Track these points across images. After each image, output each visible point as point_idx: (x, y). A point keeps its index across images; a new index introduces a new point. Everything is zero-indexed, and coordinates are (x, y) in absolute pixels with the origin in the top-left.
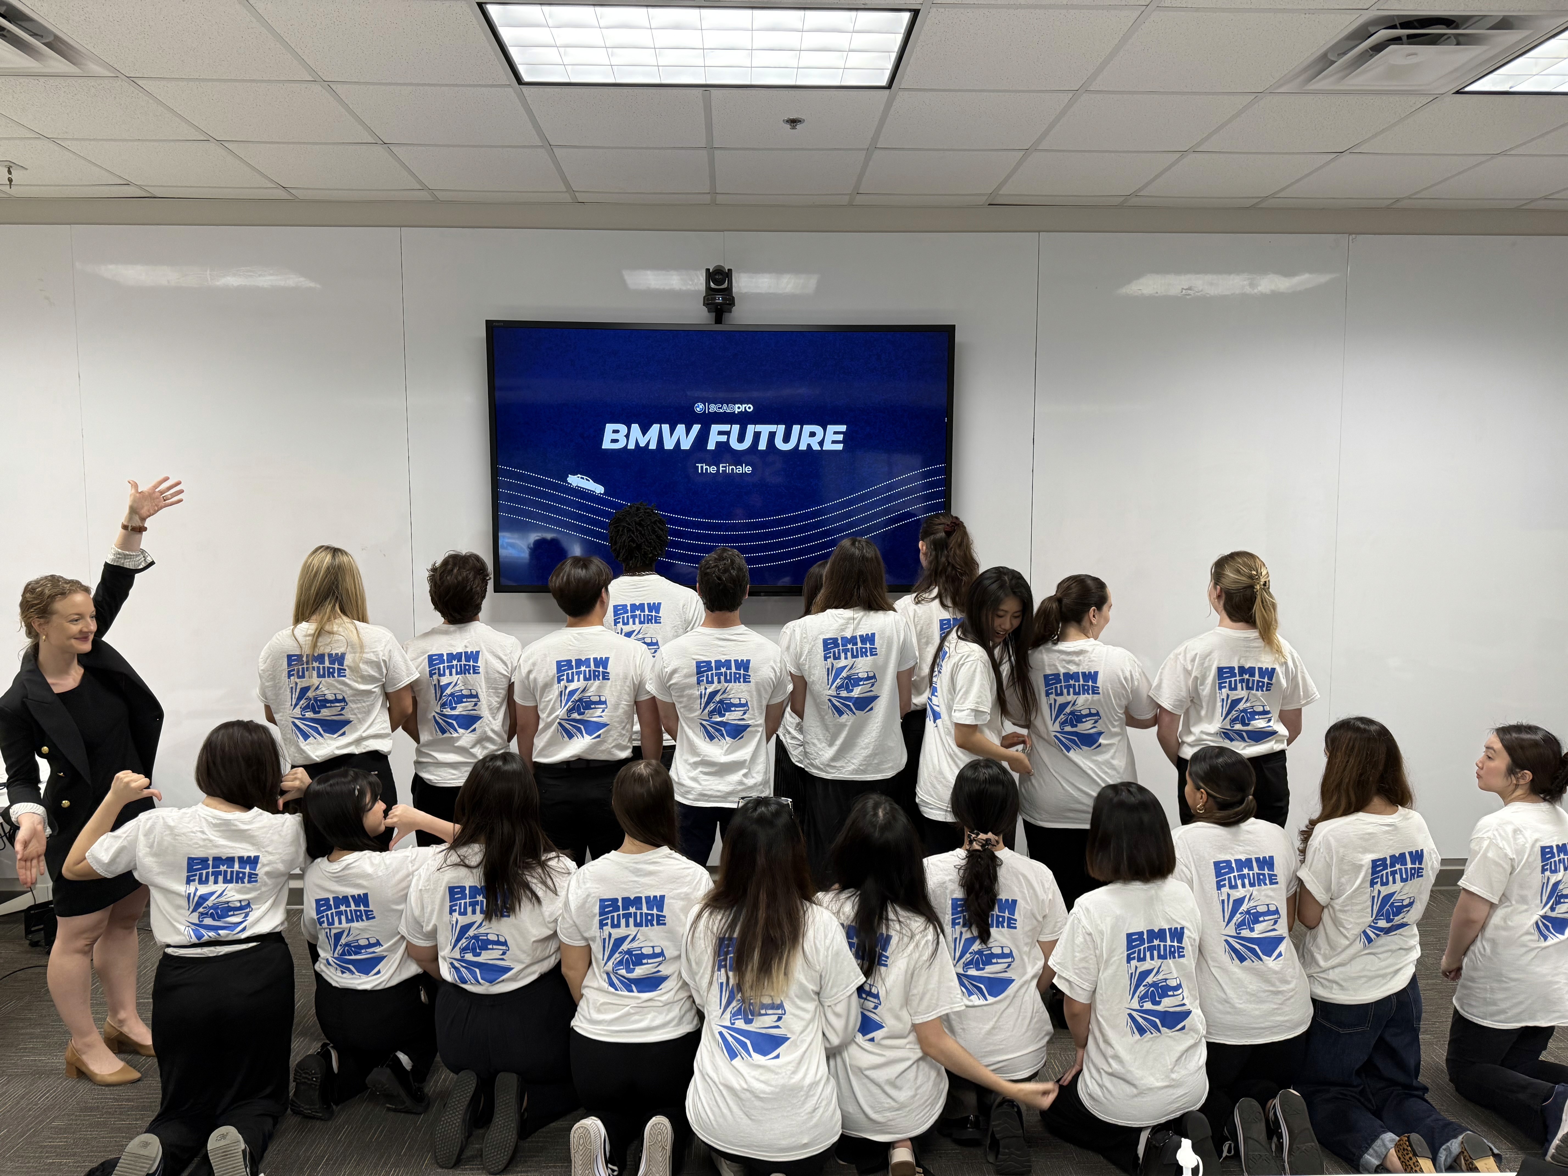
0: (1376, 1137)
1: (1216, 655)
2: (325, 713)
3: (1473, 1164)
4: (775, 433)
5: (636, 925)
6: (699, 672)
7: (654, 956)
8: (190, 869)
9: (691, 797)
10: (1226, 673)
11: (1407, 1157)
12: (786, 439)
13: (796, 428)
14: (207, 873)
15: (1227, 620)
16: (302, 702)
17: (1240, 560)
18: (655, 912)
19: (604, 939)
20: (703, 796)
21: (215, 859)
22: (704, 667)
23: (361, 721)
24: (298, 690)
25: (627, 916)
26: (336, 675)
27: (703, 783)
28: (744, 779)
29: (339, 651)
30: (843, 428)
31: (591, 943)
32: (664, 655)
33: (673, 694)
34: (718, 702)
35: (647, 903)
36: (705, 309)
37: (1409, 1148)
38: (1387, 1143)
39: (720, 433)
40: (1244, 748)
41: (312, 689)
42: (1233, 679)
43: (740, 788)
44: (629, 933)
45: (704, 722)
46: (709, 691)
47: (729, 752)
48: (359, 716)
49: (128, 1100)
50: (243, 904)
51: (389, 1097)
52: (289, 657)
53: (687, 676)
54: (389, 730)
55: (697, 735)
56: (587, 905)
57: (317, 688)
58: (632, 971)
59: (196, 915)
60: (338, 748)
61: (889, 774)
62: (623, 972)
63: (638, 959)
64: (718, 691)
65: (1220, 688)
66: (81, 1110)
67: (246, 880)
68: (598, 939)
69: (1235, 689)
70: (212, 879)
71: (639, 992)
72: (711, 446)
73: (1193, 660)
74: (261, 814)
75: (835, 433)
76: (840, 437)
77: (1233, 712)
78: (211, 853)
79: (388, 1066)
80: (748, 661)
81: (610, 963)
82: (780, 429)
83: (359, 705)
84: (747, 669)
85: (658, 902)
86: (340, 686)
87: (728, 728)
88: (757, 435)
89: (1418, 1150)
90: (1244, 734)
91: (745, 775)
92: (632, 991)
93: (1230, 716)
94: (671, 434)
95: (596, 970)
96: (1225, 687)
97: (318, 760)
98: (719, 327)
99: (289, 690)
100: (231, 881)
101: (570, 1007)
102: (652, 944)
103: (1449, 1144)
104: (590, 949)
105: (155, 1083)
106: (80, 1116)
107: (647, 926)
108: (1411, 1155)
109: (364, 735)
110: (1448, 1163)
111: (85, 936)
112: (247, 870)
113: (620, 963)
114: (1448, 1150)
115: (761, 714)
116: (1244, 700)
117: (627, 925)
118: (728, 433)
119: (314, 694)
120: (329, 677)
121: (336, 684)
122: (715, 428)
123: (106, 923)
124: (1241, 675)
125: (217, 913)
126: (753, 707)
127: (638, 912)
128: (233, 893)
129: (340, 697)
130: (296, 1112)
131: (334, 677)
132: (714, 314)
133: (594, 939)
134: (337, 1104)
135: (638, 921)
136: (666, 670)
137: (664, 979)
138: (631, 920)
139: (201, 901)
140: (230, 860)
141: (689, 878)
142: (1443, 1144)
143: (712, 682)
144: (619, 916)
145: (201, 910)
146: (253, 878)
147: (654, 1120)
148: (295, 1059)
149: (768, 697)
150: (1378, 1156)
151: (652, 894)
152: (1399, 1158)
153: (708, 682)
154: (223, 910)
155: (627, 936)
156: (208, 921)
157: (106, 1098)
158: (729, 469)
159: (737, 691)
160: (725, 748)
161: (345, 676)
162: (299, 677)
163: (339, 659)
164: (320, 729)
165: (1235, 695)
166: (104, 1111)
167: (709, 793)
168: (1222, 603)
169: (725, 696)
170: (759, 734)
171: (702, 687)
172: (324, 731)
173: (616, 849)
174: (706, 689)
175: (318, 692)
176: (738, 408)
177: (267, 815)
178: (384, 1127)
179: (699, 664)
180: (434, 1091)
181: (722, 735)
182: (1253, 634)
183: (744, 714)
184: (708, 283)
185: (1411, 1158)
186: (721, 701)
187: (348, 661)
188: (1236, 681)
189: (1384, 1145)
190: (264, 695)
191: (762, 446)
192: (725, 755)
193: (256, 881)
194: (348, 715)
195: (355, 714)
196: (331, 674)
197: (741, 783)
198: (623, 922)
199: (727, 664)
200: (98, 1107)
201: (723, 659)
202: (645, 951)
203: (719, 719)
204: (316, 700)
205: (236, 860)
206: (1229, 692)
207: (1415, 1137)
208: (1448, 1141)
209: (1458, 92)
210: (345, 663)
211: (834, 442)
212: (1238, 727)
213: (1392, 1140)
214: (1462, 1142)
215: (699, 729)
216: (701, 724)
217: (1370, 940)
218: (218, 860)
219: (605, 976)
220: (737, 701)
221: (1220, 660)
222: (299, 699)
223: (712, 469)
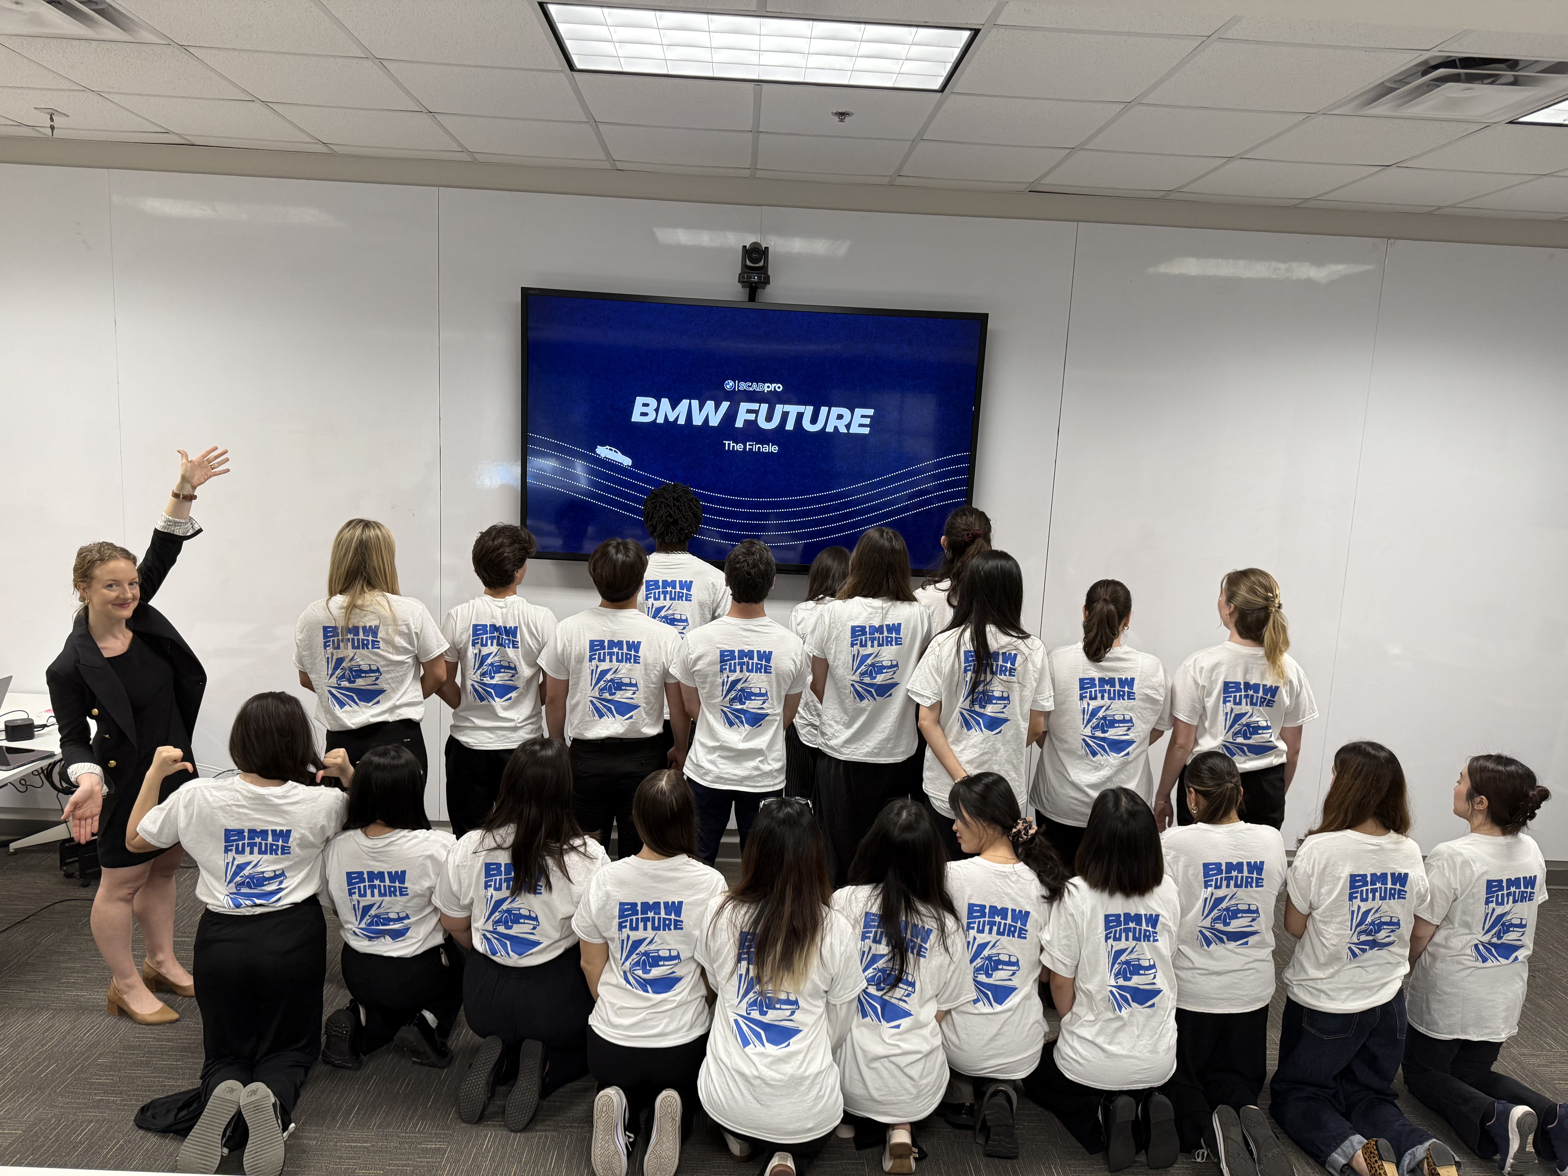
0: (1346, 1138)
1: (1223, 669)
2: (360, 683)
3: (1435, 1170)
4: (803, 414)
5: (654, 928)
6: (722, 660)
7: (671, 958)
8: (227, 840)
9: (708, 778)
10: (1232, 687)
11: (1373, 1160)
12: (814, 420)
13: (824, 410)
14: (243, 845)
15: (1237, 637)
16: (337, 672)
17: (1253, 579)
18: (673, 917)
19: (623, 941)
20: (719, 779)
21: (250, 831)
22: (727, 656)
23: (394, 691)
24: (334, 660)
25: (645, 920)
26: (370, 646)
27: (721, 766)
28: (761, 765)
29: (373, 623)
30: (870, 412)
31: (609, 942)
32: (689, 642)
33: (697, 679)
34: (740, 690)
35: (665, 908)
36: (740, 285)
37: (1376, 1152)
38: (1355, 1144)
39: (749, 411)
40: (1245, 762)
41: (347, 660)
42: (1238, 694)
43: (756, 773)
44: (646, 936)
45: (725, 709)
46: (731, 679)
47: (746, 739)
48: (393, 685)
49: (168, 1040)
50: (277, 873)
51: (415, 1053)
52: (325, 628)
53: (710, 664)
54: (421, 698)
55: (717, 720)
56: (608, 907)
57: (352, 659)
58: (649, 972)
59: (232, 885)
60: (372, 716)
61: (900, 759)
62: (639, 972)
63: (655, 961)
64: (740, 680)
65: (1225, 702)
66: (125, 1048)
67: (279, 852)
68: (617, 939)
69: (1240, 703)
70: (247, 849)
71: (655, 992)
72: (739, 424)
73: (1201, 672)
74: (296, 787)
75: (863, 416)
76: (867, 421)
77: (1236, 726)
78: (246, 825)
79: (415, 1024)
80: (770, 653)
81: (628, 963)
82: (809, 410)
83: (393, 675)
84: (768, 660)
85: (676, 908)
86: (374, 658)
87: (748, 715)
88: (785, 415)
89: (1384, 1154)
90: (1245, 748)
91: (760, 761)
92: (647, 991)
93: (1233, 730)
94: (701, 410)
95: (614, 966)
96: (1230, 701)
97: (353, 727)
98: (752, 305)
99: (325, 660)
100: (265, 853)
101: (588, 1001)
102: (669, 947)
103: (1414, 1149)
104: (608, 947)
105: (195, 1023)
106: (124, 1054)
107: (664, 930)
108: (1377, 1158)
109: (398, 703)
110: (1411, 1167)
111: (128, 885)
112: (280, 843)
113: (637, 964)
114: (1413, 1154)
115: (779, 703)
116: (1248, 715)
117: (645, 929)
118: (756, 412)
119: (349, 664)
120: (363, 648)
121: (371, 656)
122: (744, 406)
123: (148, 873)
124: (1246, 691)
125: (253, 882)
126: (772, 697)
127: (657, 917)
128: (267, 865)
129: (374, 668)
130: (326, 1062)
131: (368, 648)
132: (748, 290)
133: (613, 940)
134: (365, 1055)
135: (656, 925)
136: (691, 656)
137: (678, 980)
138: (649, 924)
139: (238, 870)
140: (264, 833)
141: (705, 885)
142: (1409, 1149)
143: (735, 671)
144: (637, 919)
145: (238, 879)
146: (285, 850)
147: (665, 1093)
148: (327, 1012)
149: (787, 688)
150: (1345, 1155)
151: (671, 899)
152: (1366, 1160)
153: (730, 671)
154: (259, 881)
155: (645, 939)
156: (244, 890)
157: (147, 1037)
158: (756, 448)
159: (757, 681)
160: (744, 735)
161: (379, 648)
162: (334, 648)
163: (374, 631)
164: (355, 698)
165: (1238, 710)
166: (146, 1050)
167: (726, 776)
168: (1234, 620)
169: (746, 685)
170: (777, 723)
171: (725, 675)
172: (360, 700)
173: (635, 854)
174: (728, 677)
175: (353, 663)
176: (768, 387)
177: (302, 788)
178: (410, 1080)
179: (722, 653)
180: (456, 1045)
181: (742, 722)
182: (1260, 651)
183: (764, 703)
184: (744, 260)
185: (1376, 1161)
186: (742, 690)
187: (381, 634)
188: (1240, 696)
189: (1353, 1146)
190: (300, 661)
191: (790, 426)
192: (743, 741)
193: (289, 853)
194: (382, 684)
195: (389, 684)
196: (365, 646)
197: (757, 768)
198: (641, 925)
199: (750, 655)
200: (140, 1046)
201: (746, 648)
202: (661, 953)
203: (739, 707)
204: (351, 670)
205: (270, 833)
206: (1234, 706)
207: (1382, 1142)
208: (1414, 1146)
209: (1511, 122)
210: (380, 635)
211: (861, 425)
212: (1240, 740)
213: (1360, 1143)
214: (1429, 1149)
215: (719, 714)
216: (722, 710)
217: (1355, 955)
218: (253, 833)
219: (622, 973)
220: (757, 691)
221: (1227, 675)
222: (335, 669)
223: (739, 447)
